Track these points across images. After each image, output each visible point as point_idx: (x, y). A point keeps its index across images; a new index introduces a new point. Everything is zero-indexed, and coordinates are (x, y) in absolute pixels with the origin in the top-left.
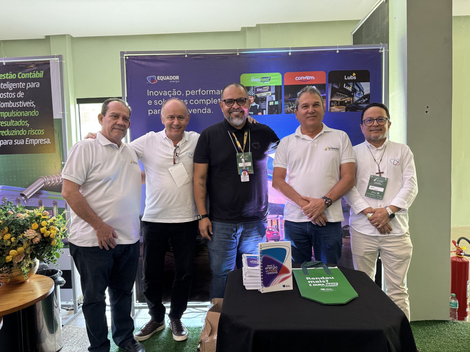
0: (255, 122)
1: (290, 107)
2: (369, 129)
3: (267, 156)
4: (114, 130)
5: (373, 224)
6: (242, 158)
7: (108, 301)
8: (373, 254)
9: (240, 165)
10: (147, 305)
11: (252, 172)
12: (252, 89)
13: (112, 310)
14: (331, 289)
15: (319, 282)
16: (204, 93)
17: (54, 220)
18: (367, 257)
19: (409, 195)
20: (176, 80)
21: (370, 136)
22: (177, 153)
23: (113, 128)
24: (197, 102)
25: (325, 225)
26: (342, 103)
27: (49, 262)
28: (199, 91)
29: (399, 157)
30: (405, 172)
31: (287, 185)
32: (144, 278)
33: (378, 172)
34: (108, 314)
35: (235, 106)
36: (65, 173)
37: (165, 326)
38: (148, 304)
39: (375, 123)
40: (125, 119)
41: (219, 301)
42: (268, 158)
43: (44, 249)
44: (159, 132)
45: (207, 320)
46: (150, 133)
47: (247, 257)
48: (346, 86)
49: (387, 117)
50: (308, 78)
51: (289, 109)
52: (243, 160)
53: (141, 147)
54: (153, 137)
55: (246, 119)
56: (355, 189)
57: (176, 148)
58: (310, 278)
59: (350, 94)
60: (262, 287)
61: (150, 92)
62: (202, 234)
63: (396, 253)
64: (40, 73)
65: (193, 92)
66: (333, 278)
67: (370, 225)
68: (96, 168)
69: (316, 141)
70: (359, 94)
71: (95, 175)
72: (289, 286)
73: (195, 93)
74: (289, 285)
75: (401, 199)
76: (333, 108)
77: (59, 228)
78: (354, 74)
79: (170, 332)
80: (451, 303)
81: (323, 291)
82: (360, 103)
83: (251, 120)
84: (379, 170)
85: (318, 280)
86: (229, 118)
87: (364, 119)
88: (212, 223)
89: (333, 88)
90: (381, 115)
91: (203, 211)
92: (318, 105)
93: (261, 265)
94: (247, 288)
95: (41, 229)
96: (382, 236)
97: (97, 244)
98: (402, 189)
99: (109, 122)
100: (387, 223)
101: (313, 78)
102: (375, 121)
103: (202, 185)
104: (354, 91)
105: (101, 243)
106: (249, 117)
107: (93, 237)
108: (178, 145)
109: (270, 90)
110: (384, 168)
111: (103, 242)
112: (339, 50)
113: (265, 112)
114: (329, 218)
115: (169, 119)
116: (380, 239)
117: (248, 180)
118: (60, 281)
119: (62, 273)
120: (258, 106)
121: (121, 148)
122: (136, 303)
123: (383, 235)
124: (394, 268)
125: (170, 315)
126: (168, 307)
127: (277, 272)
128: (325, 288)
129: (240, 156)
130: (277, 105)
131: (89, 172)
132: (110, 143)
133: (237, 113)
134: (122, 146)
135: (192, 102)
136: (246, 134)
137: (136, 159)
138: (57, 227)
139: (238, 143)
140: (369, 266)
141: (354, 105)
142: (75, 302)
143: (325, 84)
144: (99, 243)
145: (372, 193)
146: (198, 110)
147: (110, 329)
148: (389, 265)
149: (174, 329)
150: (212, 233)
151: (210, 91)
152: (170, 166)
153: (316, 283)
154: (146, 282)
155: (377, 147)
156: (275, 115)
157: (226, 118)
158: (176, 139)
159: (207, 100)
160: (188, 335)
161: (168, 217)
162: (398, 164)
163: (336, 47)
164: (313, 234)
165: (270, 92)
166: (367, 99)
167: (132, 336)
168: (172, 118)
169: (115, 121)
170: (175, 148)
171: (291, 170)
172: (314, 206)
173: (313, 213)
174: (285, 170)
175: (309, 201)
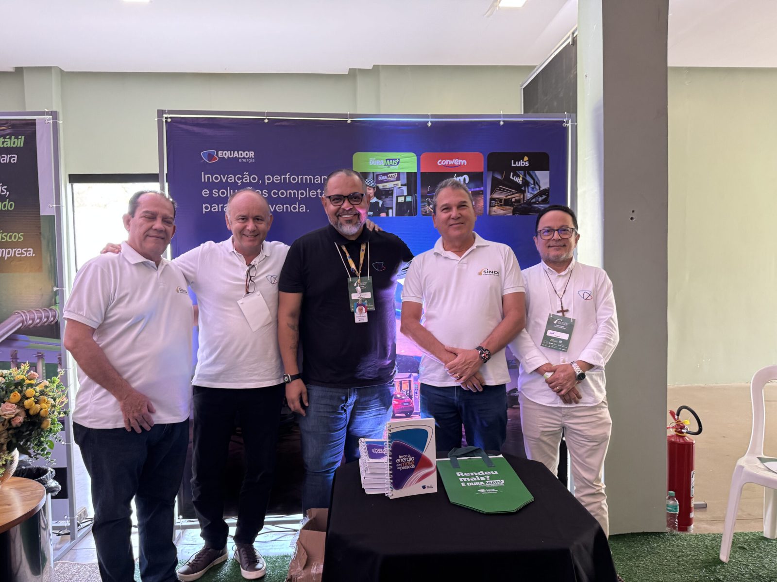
0: (376, 229)
1: (429, 205)
2: (547, 245)
3: (395, 282)
4: (149, 239)
5: (553, 388)
6: (357, 286)
7: (134, 519)
8: (553, 434)
9: (354, 296)
10: (198, 523)
11: (373, 308)
12: (371, 176)
13: (141, 533)
14: (494, 490)
15: (475, 479)
16: (294, 179)
17: (46, 387)
18: (545, 439)
19: (606, 344)
20: (249, 158)
21: (548, 254)
22: (251, 276)
23: (146, 235)
24: (284, 194)
25: (481, 390)
26: (507, 203)
27: (37, 457)
28: (287, 176)
29: (590, 288)
31: (424, 329)
32: (193, 479)
33: (560, 309)
35: (346, 205)
36: (69, 309)
37: (227, 557)
38: (200, 520)
39: (556, 236)
40: (165, 220)
41: (322, 513)
42: (396, 286)
43: (30, 434)
44: (221, 243)
45: (300, 543)
46: (208, 243)
47: (367, 442)
48: (513, 177)
49: (573, 227)
50: (456, 162)
52: (359, 288)
53: (192, 267)
54: (211, 251)
55: (362, 226)
56: (525, 334)
57: (250, 268)
58: (462, 474)
59: (519, 189)
60: (390, 489)
61: (206, 176)
62: (291, 406)
63: (589, 433)
64: (18, 139)
65: (276, 179)
66: (496, 473)
67: (549, 390)
68: (120, 300)
69: (465, 261)
70: (533, 188)
71: (118, 312)
72: (431, 487)
73: (281, 180)
74: (431, 485)
75: (595, 351)
76: (494, 209)
77: (55, 400)
78: (526, 158)
79: (237, 565)
80: (668, 506)
81: (482, 494)
82: (535, 203)
83: (371, 225)
84: (562, 307)
85: (475, 476)
86: (336, 224)
87: (539, 229)
88: (307, 389)
89: (494, 179)
90: (565, 224)
91: (292, 369)
92: (466, 206)
93: (390, 456)
94: (368, 492)
95: (26, 402)
96: (566, 406)
97: (121, 424)
98: (596, 336)
99: (141, 225)
100: (574, 388)
101: (463, 162)
102: (556, 232)
103: (293, 327)
104: (526, 183)
105: (128, 422)
107: (115, 413)
108: (252, 263)
109: (398, 179)
110: (569, 304)
111: (131, 420)
112: (503, 121)
113: (392, 213)
114: (488, 379)
115: (241, 221)
116: (564, 412)
117: (366, 320)
118: (52, 488)
119: (54, 473)
120: (381, 203)
121: (161, 268)
122: (179, 520)
123: (569, 406)
124: (585, 455)
125: (237, 538)
126: (232, 525)
127: (413, 466)
128: (485, 488)
129: (353, 283)
130: (410, 203)
131: (110, 308)
132: (142, 259)
133: (349, 216)
134: (163, 264)
135: (275, 193)
136: (363, 247)
137: (184, 286)
138: (51, 398)
139: (350, 261)
140: (549, 452)
141: (526, 206)
142: (72, 521)
143: (482, 173)
144: (125, 421)
145: (551, 342)
146: (285, 206)
148: (577, 451)
149: (243, 559)
150: (307, 404)
151: (304, 177)
152: (240, 297)
153: (471, 482)
154: (197, 485)
155: (559, 271)
156: (406, 217)
157: (332, 224)
158: (250, 253)
159: (300, 192)
160: (266, 569)
161: (237, 379)
162: (590, 298)
163: (499, 116)
164: (463, 405)
165: (399, 183)
166: (544, 197)
167: (175, 575)
168: (245, 220)
169: (150, 224)
170: (248, 268)
171: (429, 305)
172: (465, 362)
173: (463, 373)
174: (419, 306)
175: (456, 355)
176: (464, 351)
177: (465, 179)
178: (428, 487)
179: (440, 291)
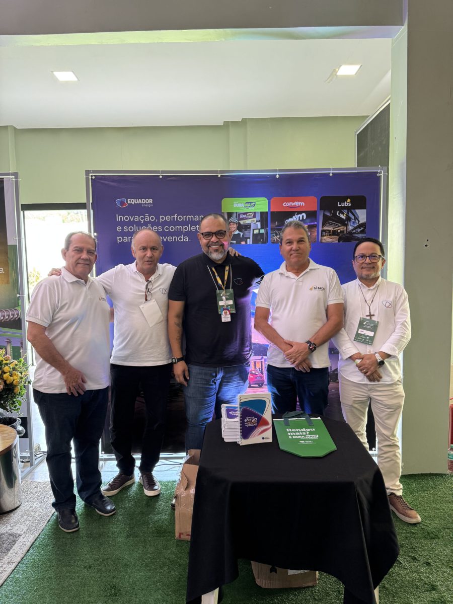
0: (237, 255)
1: (276, 235)
2: (361, 267)
3: (251, 291)
4: (79, 266)
5: (361, 370)
6: (223, 296)
7: (73, 453)
8: (362, 402)
9: (221, 303)
10: (114, 457)
11: (234, 311)
12: (235, 214)
13: (77, 463)
14: (310, 442)
15: (299, 434)
16: (180, 218)
17: (16, 365)
18: (356, 406)
19: (400, 340)
20: (149, 204)
21: (362, 273)
22: (149, 288)
23: (77, 263)
24: (173, 229)
25: (309, 371)
26: (334, 233)
27: (12, 411)
28: (176, 216)
29: (391, 299)
30: (397, 315)
31: (270, 327)
32: (111, 427)
33: (368, 314)
34: (74, 466)
35: (214, 239)
36: (30, 315)
37: (134, 480)
38: (115, 455)
39: (368, 260)
40: (89, 252)
41: (196, 452)
42: (251, 295)
43: (7, 397)
44: (129, 265)
45: (183, 472)
46: (119, 266)
47: (226, 407)
48: (339, 214)
49: (381, 254)
50: (297, 204)
51: (276, 238)
52: (224, 298)
53: (109, 282)
54: (122, 271)
55: (226, 253)
56: (343, 332)
57: (148, 283)
58: (290, 430)
59: (344, 223)
60: (240, 439)
61: (120, 217)
62: (178, 379)
63: (387, 403)
65: (168, 218)
66: (314, 430)
67: (358, 372)
68: (62, 308)
69: (301, 279)
70: (354, 222)
71: (61, 315)
72: (268, 438)
73: (171, 219)
74: (268, 437)
75: (392, 345)
76: (324, 237)
77: (21, 373)
78: (349, 200)
79: (141, 487)
81: (302, 444)
82: (355, 233)
83: (233, 251)
84: (370, 312)
85: (299, 432)
86: (208, 252)
87: (355, 255)
88: (189, 368)
89: (325, 216)
91: (178, 354)
92: (304, 241)
93: (240, 417)
94: (226, 441)
95: (5, 376)
96: (371, 383)
97: (65, 391)
98: (394, 334)
100: (376, 371)
101: (302, 204)
102: (368, 258)
103: (178, 325)
104: (349, 219)
105: (69, 389)
106: (230, 248)
108: (150, 279)
109: (254, 217)
110: (375, 310)
111: (71, 388)
112: (332, 173)
113: (250, 242)
114: (314, 364)
115: (142, 251)
116: (370, 387)
117: (229, 320)
118: (19, 431)
119: (20, 421)
120: (242, 234)
121: (88, 284)
122: (102, 455)
123: (373, 383)
124: (384, 418)
125: (141, 468)
126: (138, 459)
127: (256, 424)
128: (305, 440)
129: (220, 293)
130: (262, 234)
131: (55, 313)
132: (77, 279)
133: (216, 247)
134: (89, 281)
135: (167, 229)
136: (227, 268)
137: (103, 295)
138: (20, 372)
139: (218, 279)
140: (359, 415)
141: (348, 235)
142: (31, 453)
143: (315, 212)
144: (67, 389)
145: (361, 338)
146: (174, 237)
147: (75, 482)
148: (379, 415)
149: (145, 483)
150: (188, 378)
151: (187, 217)
152: (141, 303)
153: (296, 435)
154: (114, 431)
155: (369, 286)
156: (260, 244)
157: (204, 252)
158: (148, 272)
159: (184, 227)
160: (161, 490)
161: (139, 360)
162: (390, 306)
163: (329, 169)
164: (296, 381)
165: (255, 219)
166: (362, 228)
167: (100, 491)
168: (145, 250)
170: (146, 283)
171: (274, 311)
172: (297, 352)
173: (296, 359)
174: (268, 310)
175: (292, 346)
176: (297, 344)
177: (303, 216)
178: (266, 438)
179: (283, 300)
